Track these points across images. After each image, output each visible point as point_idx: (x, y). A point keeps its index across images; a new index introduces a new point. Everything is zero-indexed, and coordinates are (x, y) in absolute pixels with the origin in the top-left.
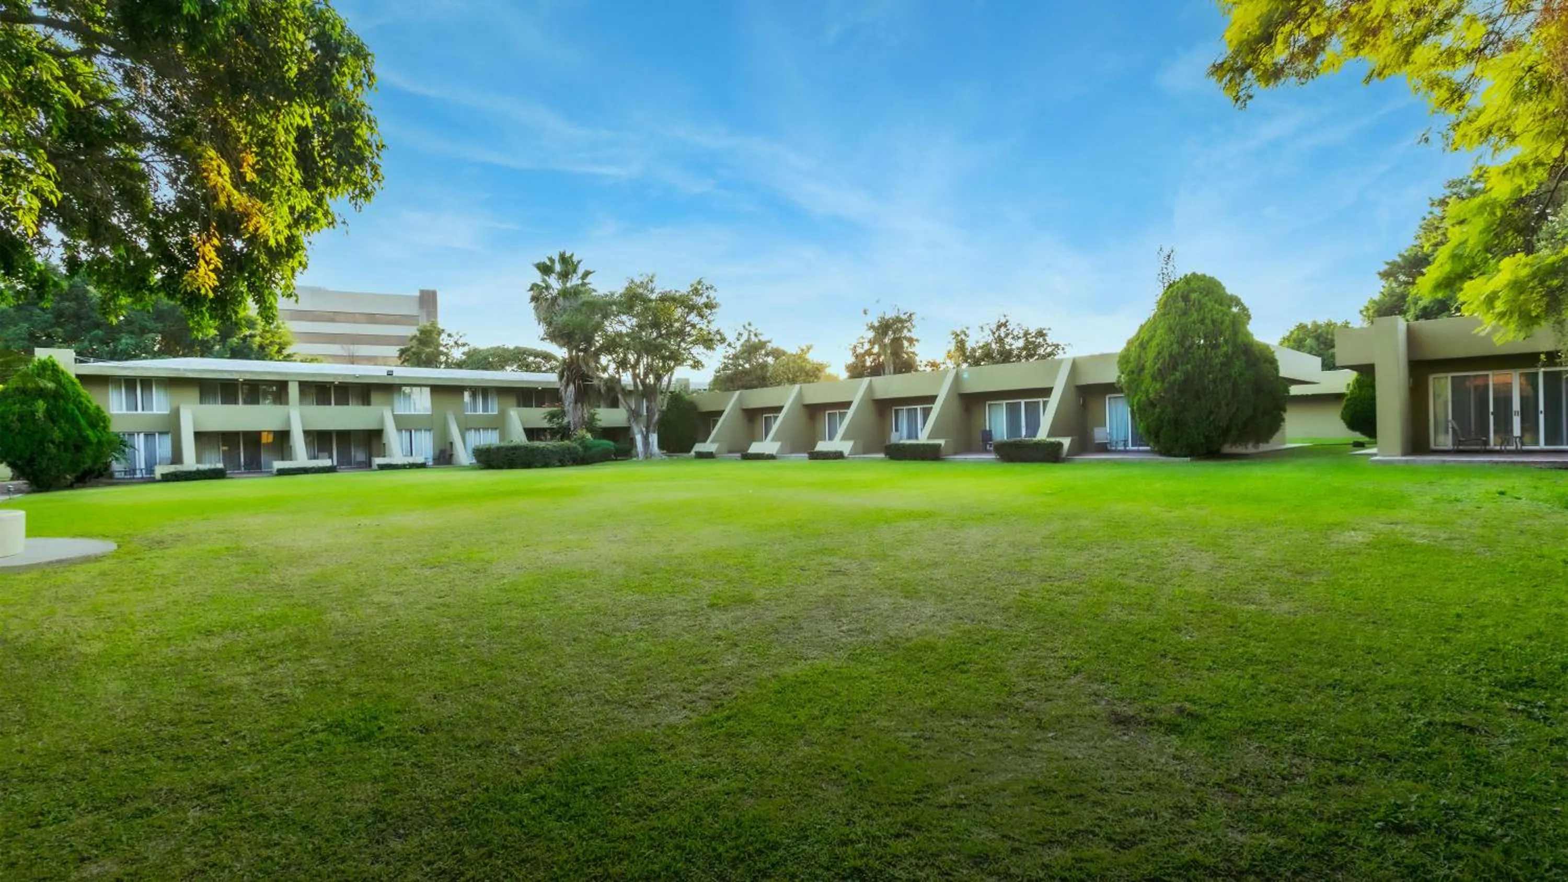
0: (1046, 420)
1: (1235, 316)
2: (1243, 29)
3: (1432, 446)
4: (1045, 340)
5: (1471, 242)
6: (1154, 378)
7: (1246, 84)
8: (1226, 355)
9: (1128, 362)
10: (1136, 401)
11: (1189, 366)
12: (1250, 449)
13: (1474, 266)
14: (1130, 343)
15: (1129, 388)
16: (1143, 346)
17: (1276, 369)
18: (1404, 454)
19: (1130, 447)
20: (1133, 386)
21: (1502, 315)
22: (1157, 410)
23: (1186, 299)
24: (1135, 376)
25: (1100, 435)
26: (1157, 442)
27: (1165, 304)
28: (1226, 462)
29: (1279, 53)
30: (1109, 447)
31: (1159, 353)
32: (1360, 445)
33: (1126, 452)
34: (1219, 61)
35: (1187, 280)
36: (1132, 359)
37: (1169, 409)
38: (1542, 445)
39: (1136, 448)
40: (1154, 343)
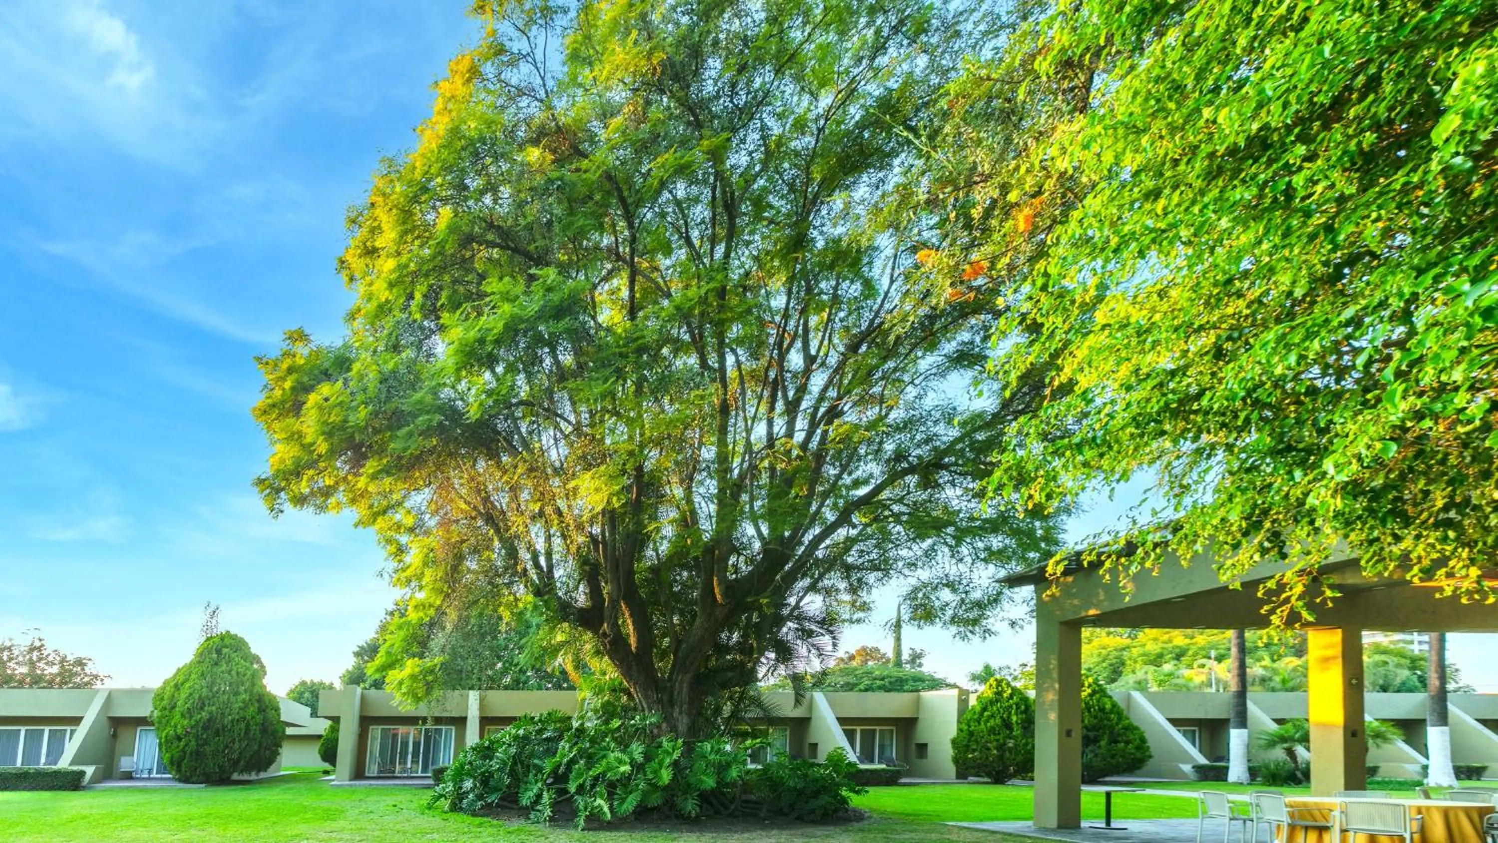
0: (71, 748)
1: (255, 671)
2: (282, 460)
3: (367, 774)
4: (83, 669)
5: (396, 645)
6: (183, 716)
7: (279, 501)
8: (244, 701)
9: (162, 699)
10: (164, 734)
11: (214, 708)
12: (253, 777)
13: (397, 661)
14: (166, 683)
15: (160, 722)
16: (177, 687)
17: (279, 715)
18: (350, 780)
19: (154, 775)
20: (164, 721)
21: (404, 694)
22: (182, 743)
23: (219, 652)
24: (167, 712)
25: (125, 764)
26: (179, 771)
27: (201, 654)
28: (233, 787)
29: (304, 487)
30: (134, 775)
31: (191, 694)
32: (326, 773)
33: (150, 779)
34: (263, 477)
35: (222, 638)
36: (166, 697)
37: (193, 743)
38: (420, 774)
39: (159, 776)
40: (187, 685)
